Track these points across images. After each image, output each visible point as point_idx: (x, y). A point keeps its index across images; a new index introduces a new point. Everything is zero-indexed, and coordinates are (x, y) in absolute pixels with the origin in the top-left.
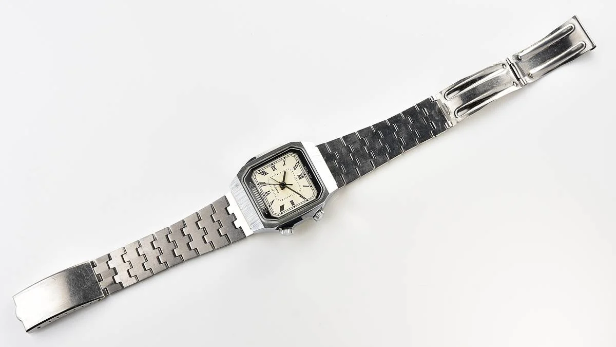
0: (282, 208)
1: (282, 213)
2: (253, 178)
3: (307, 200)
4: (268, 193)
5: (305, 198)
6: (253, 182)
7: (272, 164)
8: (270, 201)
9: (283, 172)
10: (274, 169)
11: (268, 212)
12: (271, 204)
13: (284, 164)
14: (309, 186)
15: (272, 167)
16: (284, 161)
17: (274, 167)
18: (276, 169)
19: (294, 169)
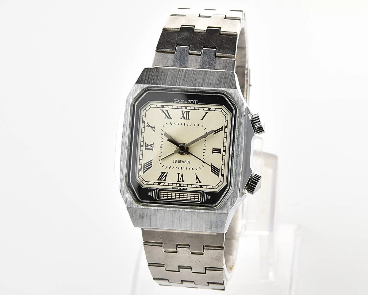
1: (223, 175)
2: (146, 186)
3: (226, 127)
4: (180, 177)
5: (221, 129)
6: (151, 190)
7: (142, 146)
8: (194, 181)
9: (164, 137)
10: (150, 147)
11: (209, 194)
12: (200, 182)
13: (152, 127)
14: (206, 113)
15: (146, 148)
16: (148, 126)
17: (148, 145)
18: (153, 144)
19: (168, 118)
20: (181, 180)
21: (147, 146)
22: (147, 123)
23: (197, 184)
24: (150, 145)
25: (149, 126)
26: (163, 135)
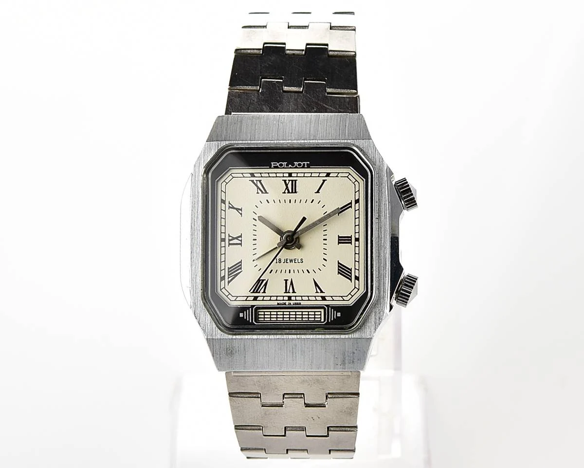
0: (344, 271)
1: (357, 278)
2: (234, 304)
3: (357, 201)
4: (289, 285)
5: (349, 205)
6: (243, 309)
7: (223, 240)
8: (312, 291)
9: (258, 223)
10: (237, 240)
11: (337, 308)
12: (322, 292)
13: (237, 209)
14: (324, 181)
15: (230, 242)
16: (231, 208)
17: (234, 239)
18: (241, 236)
19: (262, 193)
20: (291, 291)
21: (232, 240)
22: (229, 203)
23: (317, 294)
24: (237, 238)
25: (233, 208)
26: (256, 220)
